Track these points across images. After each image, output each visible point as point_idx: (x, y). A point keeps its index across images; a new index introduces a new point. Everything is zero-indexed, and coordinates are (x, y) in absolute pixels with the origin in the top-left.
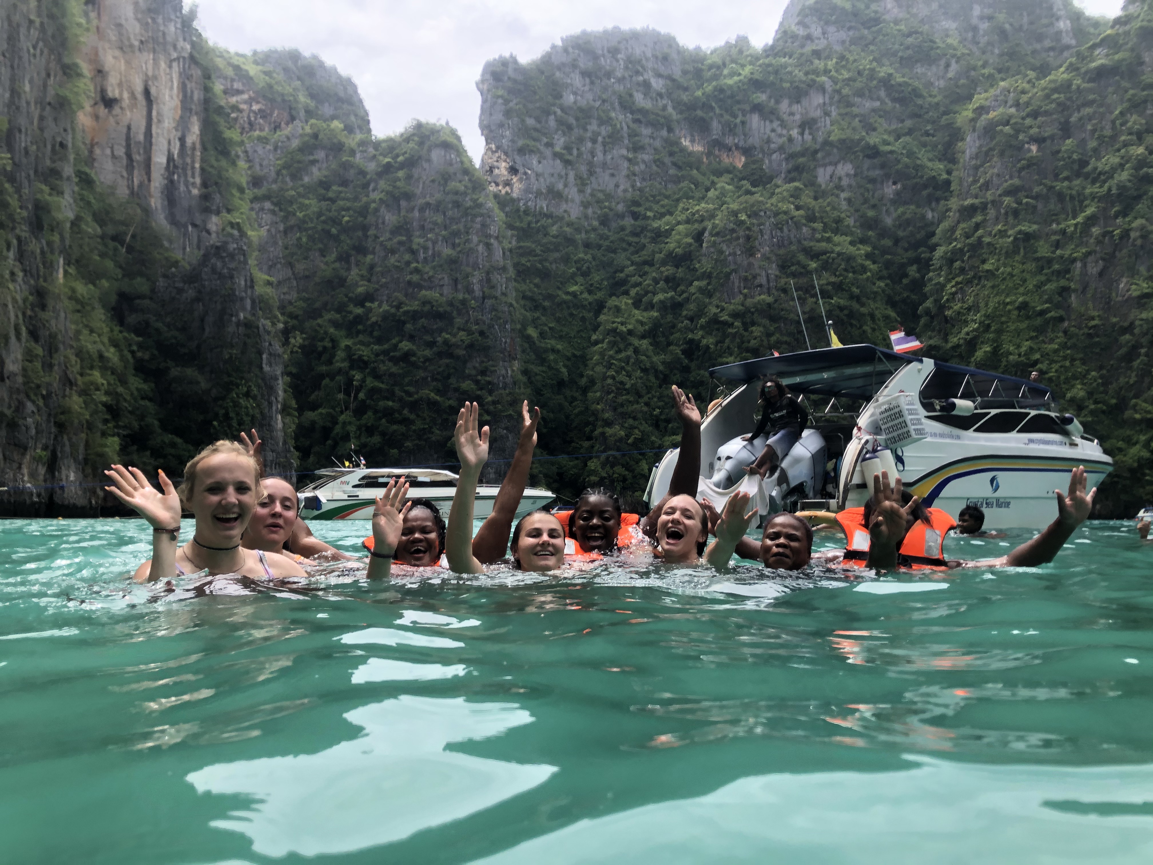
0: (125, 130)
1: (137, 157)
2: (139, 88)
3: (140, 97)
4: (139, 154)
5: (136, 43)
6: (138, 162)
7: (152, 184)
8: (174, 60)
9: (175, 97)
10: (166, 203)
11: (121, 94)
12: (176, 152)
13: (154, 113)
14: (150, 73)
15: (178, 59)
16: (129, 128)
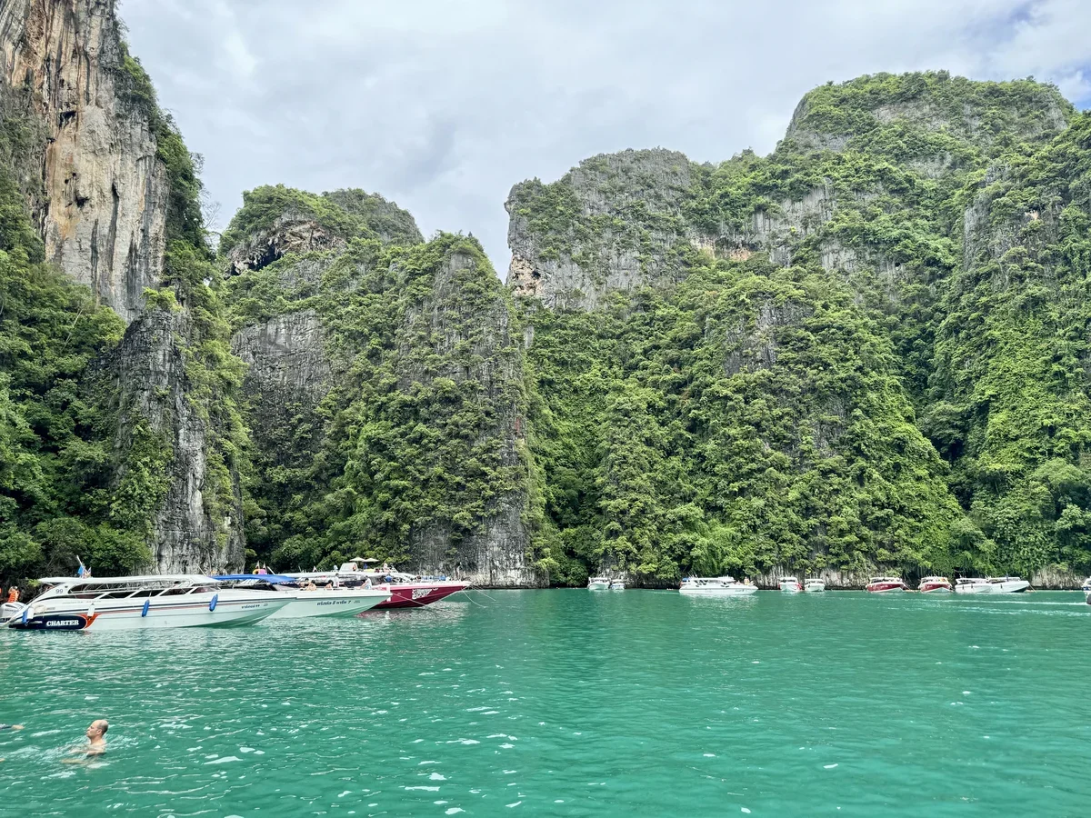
0: (92, 225)
1: (101, 249)
2: (108, 187)
3: (109, 195)
4: (103, 245)
5: (107, 147)
6: (101, 254)
7: (114, 273)
8: (141, 159)
9: (139, 193)
10: (125, 290)
11: (91, 192)
12: (138, 242)
13: (120, 208)
14: (118, 173)
15: (145, 158)
16: (96, 223)
